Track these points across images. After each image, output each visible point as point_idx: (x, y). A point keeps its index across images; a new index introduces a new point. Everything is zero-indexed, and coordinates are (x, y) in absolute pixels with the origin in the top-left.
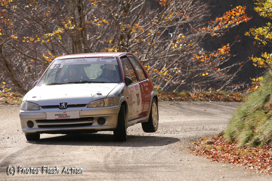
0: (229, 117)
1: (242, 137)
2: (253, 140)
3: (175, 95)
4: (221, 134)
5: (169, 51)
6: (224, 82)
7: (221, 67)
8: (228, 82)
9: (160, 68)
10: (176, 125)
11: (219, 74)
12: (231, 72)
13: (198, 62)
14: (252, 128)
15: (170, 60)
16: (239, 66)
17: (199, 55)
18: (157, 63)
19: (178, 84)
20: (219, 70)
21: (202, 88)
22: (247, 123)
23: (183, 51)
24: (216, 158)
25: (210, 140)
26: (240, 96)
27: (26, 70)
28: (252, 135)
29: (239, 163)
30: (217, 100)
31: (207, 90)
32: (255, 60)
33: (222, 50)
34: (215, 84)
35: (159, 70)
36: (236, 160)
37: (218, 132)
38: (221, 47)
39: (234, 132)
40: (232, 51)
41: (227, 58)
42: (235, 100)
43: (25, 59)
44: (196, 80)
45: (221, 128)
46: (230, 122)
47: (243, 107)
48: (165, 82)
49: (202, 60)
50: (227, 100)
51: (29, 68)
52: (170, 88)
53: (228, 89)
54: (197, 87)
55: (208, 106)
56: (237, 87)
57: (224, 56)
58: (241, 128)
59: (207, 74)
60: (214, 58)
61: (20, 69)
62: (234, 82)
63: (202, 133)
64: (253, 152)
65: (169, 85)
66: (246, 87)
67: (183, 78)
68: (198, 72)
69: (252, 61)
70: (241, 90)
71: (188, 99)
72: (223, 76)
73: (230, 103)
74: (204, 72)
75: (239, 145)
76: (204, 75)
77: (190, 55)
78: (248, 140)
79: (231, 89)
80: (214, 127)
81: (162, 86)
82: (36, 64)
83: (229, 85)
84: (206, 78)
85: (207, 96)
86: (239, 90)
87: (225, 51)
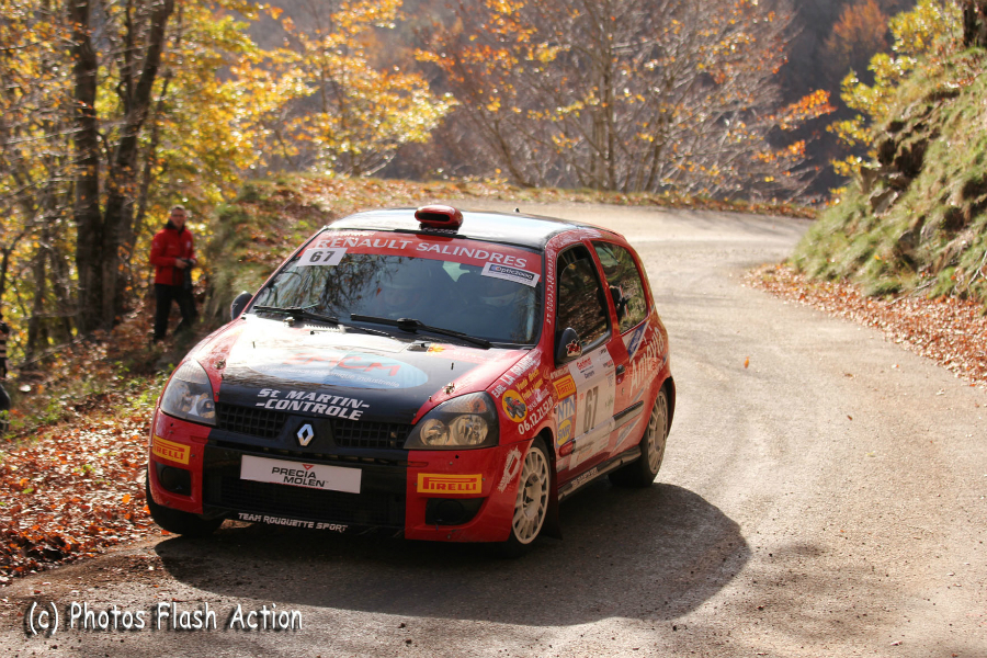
0: (796, 239)
1: (813, 267)
2: (826, 273)
3: (727, 204)
4: (786, 261)
5: (724, 143)
6: (794, 192)
7: (791, 170)
8: (799, 192)
9: (708, 165)
10: (726, 244)
11: (787, 180)
12: (806, 177)
13: (762, 162)
14: (828, 255)
15: (724, 156)
16: (814, 172)
17: (763, 153)
18: (705, 159)
19: (732, 191)
20: (788, 174)
21: (764, 197)
22: (820, 248)
23: (740, 145)
24: (775, 292)
25: (772, 267)
26: (813, 212)
27: (528, 156)
28: (826, 265)
29: (807, 301)
30: (784, 214)
31: (770, 200)
32: (837, 164)
33: (794, 149)
34: (782, 194)
35: (708, 169)
36: (802, 296)
37: (780, 258)
38: (793, 144)
39: (804, 259)
40: (808, 150)
41: (800, 159)
42: (807, 217)
43: (527, 141)
44: (756, 186)
45: (786, 253)
46: (798, 246)
47: (817, 226)
48: (715, 186)
49: (767, 161)
50: (795, 216)
51: (533, 154)
52: (720, 196)
53: (799, 202)
54: (757, 196)
55: (769, 221)
56: (810, 200)
57: (796, 156)
58: (813, 254)
59: (772, 179)
60: (782, 158)
61: (520, 156)
62: (808, 193)
63: (758, 258)
64: (827, 288)
65: (720, 190)
66: (822, 201)
67: (737, 182)
68: (761, 175)
69: (832, 167)
70: (816, 203)
71: (742, 210)
72: (794, 182)
73: (801, 220)
74: (768, 175)
75: (809, 277)
76: (767, 180)
77: (750, 153)
78: (821, 270)
79: (802, 201)
80: (777, 251)
81: (711, 190)
82: (542, 148)
83: (801, 196)
84: (770, 184)
85: (770, 209)
86: (813, 204)
87: (799, 150)
